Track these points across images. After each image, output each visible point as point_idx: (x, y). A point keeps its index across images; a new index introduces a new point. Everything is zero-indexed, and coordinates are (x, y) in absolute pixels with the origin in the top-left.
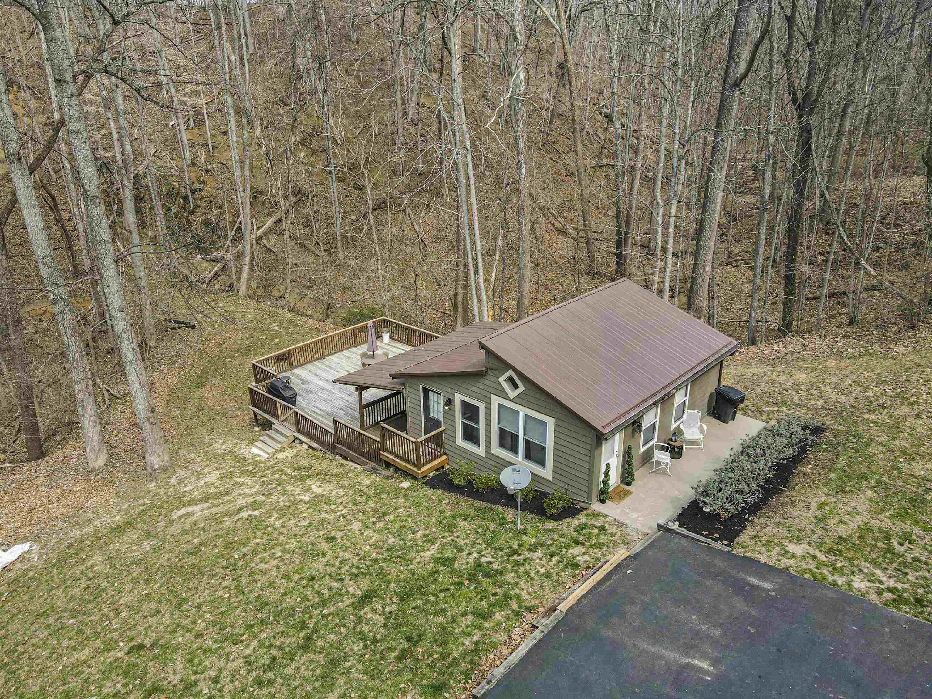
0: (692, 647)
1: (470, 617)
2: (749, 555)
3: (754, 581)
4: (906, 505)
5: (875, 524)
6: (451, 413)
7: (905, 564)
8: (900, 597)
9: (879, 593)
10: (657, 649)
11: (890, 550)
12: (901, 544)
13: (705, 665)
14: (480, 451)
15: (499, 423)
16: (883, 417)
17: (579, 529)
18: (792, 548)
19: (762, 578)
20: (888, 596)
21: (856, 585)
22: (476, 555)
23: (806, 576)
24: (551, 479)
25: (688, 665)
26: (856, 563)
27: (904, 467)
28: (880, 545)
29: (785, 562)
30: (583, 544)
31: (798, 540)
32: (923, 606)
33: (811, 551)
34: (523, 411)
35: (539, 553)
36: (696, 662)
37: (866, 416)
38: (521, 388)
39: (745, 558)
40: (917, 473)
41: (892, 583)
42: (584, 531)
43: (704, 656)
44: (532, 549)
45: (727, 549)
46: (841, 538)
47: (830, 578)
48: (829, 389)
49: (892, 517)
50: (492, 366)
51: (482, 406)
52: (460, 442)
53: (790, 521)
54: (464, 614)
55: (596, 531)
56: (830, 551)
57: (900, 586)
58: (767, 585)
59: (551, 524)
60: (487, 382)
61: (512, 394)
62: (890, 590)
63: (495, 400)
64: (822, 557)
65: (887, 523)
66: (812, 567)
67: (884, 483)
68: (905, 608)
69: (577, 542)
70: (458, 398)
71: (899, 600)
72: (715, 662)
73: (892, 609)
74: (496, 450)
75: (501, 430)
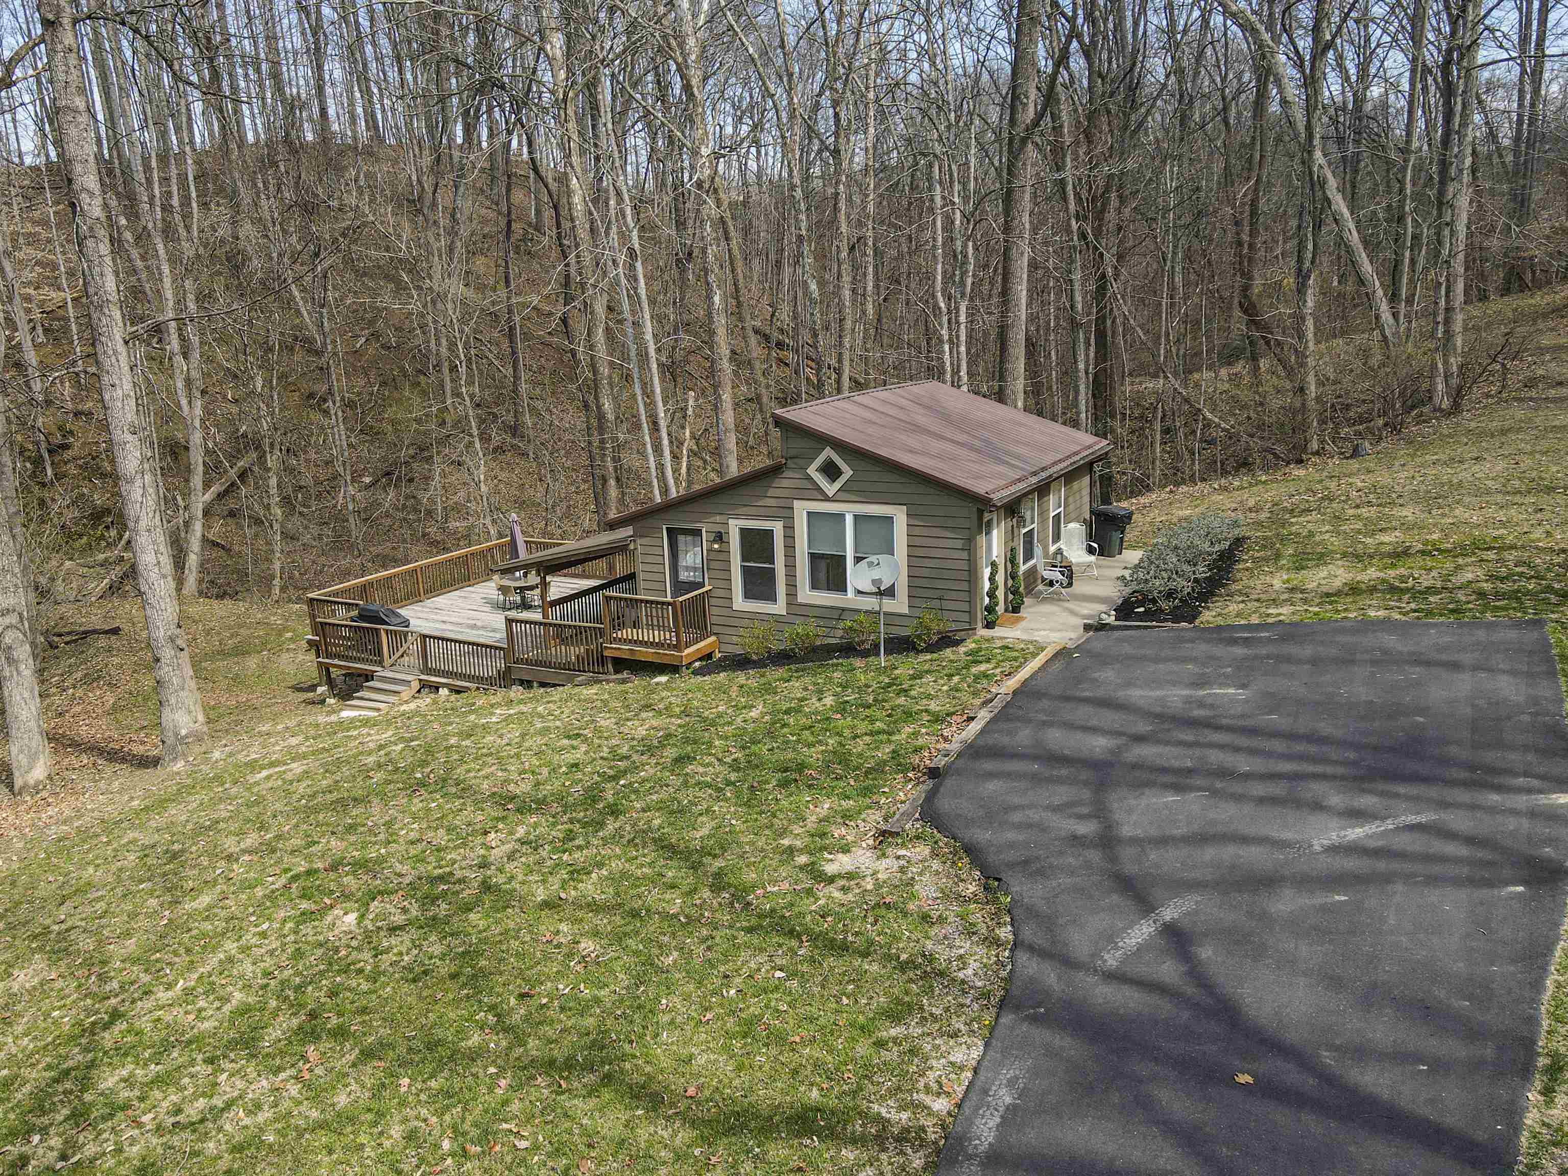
0: (1206, 683)
1: (865, 737)
5: (1363, 578)
6: (722, 557)
8: (1430, 612)
9: (1404, 615)
10: (1160, 693)
11: (1394, 588)
12: (1404, 583)
13: (1231, 691)
14: (778, 607)
15: (809, 548)
18: (1272, 611)
19: (1253, 632)
20: (1416, 614)
21: (1372, 614)
24: (906, 610)
25: (1210, 695)
26: (1360, 603)
28: (1380, 588)
29: (1273, 620)
30: (988, 662)
31: (1276, 605)
32: (1462, 613)
33: (1298, 608)
34: (849, 511)
35: (929, 679)
36: (1217, 691)
38: (847, 472)
39: (1221, 626)
40: (1386, 541)
41: (1413, 606)
42: (981, 653)
44: (916, 677)
45: (1191, 626)
46: (1327, 593)
50: (792, 452)
51: (778, 528)
52: (739, 602)
53: (1256, 597)
56: (1322, 604)
58: (1264, 635)
59: (927, 657)
60: (786, 482)
61: (831, 489)
62: (1417, 611)
63: (801, 509)
66: (1309, 616)
67: (1352, 554)
68: (1442, 617)
70: (734, 527)
71: (1431, 615)
73: (1427, 620)
74: (807, 595)
75: (814, 557)
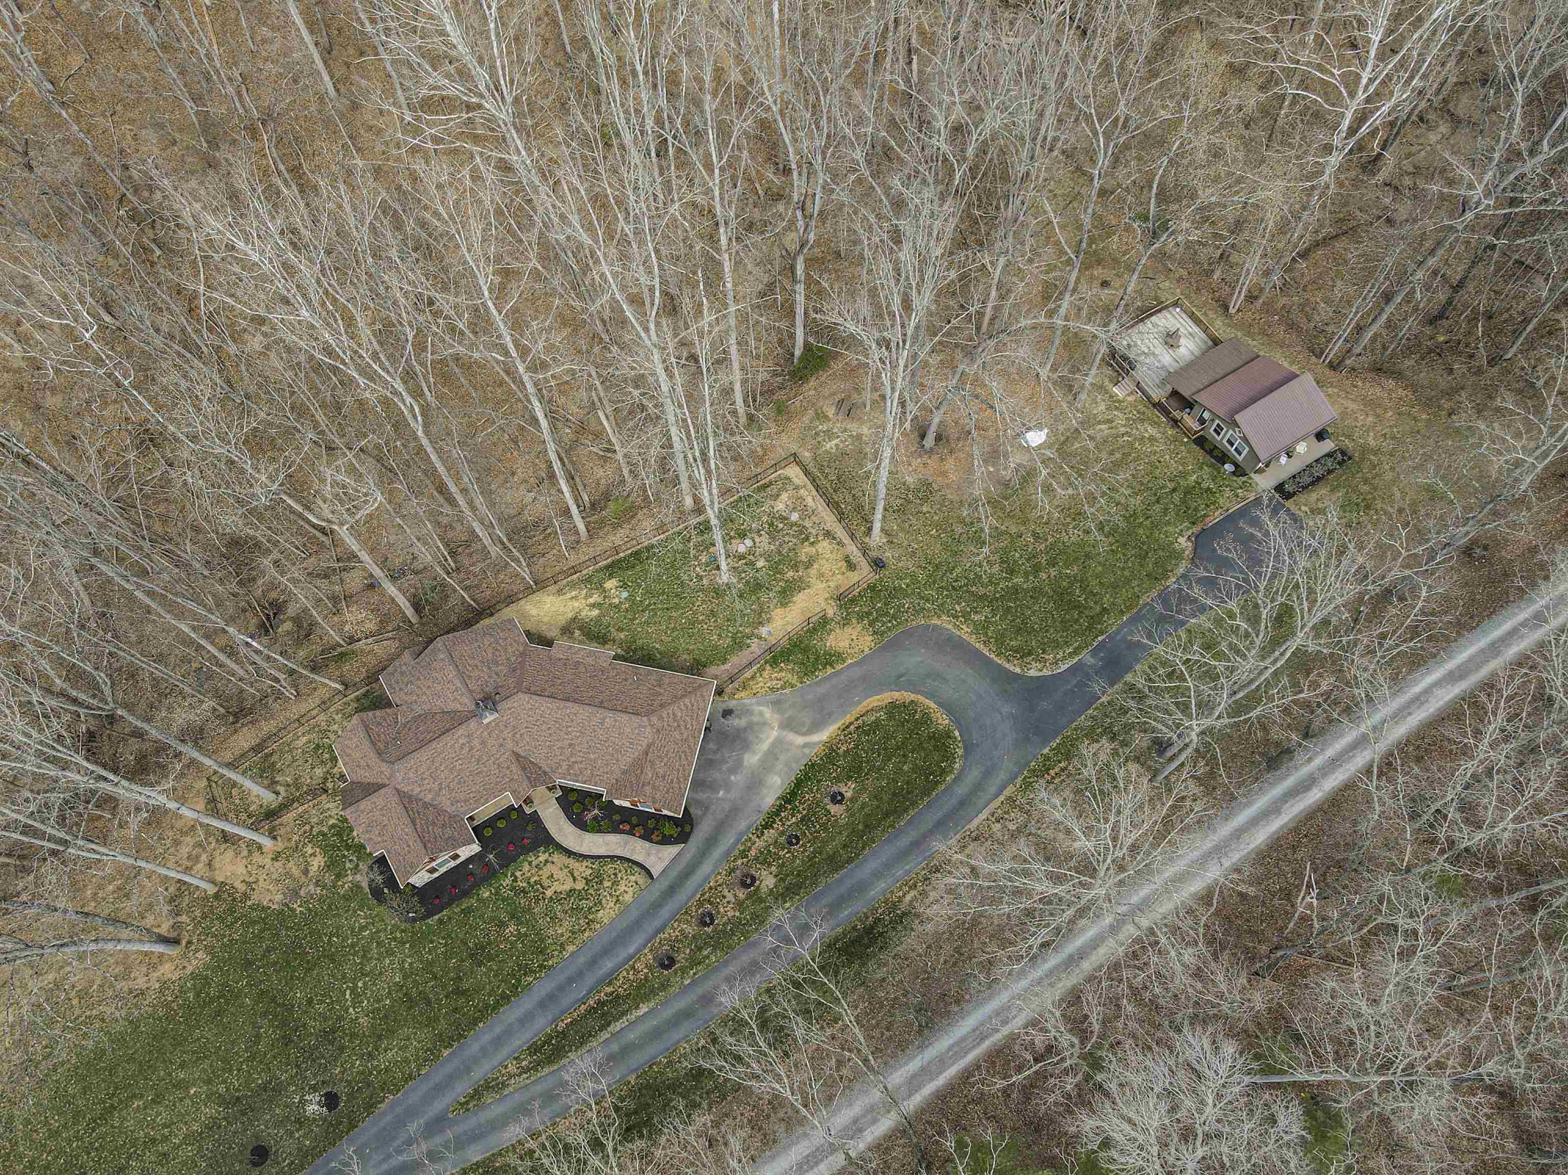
14: (1219, 438)
22: (1208, 483)
30: (1243, 488)
42: (1244, 484)
45: (1285, 503)
51: (1225, 430)
52: (1212, 431)
53: (1305, 500)
54: (1203, 504)
55: (1248, 485)
63: (1231, 432)
74: (1225, 441)
75: (1229, 439)
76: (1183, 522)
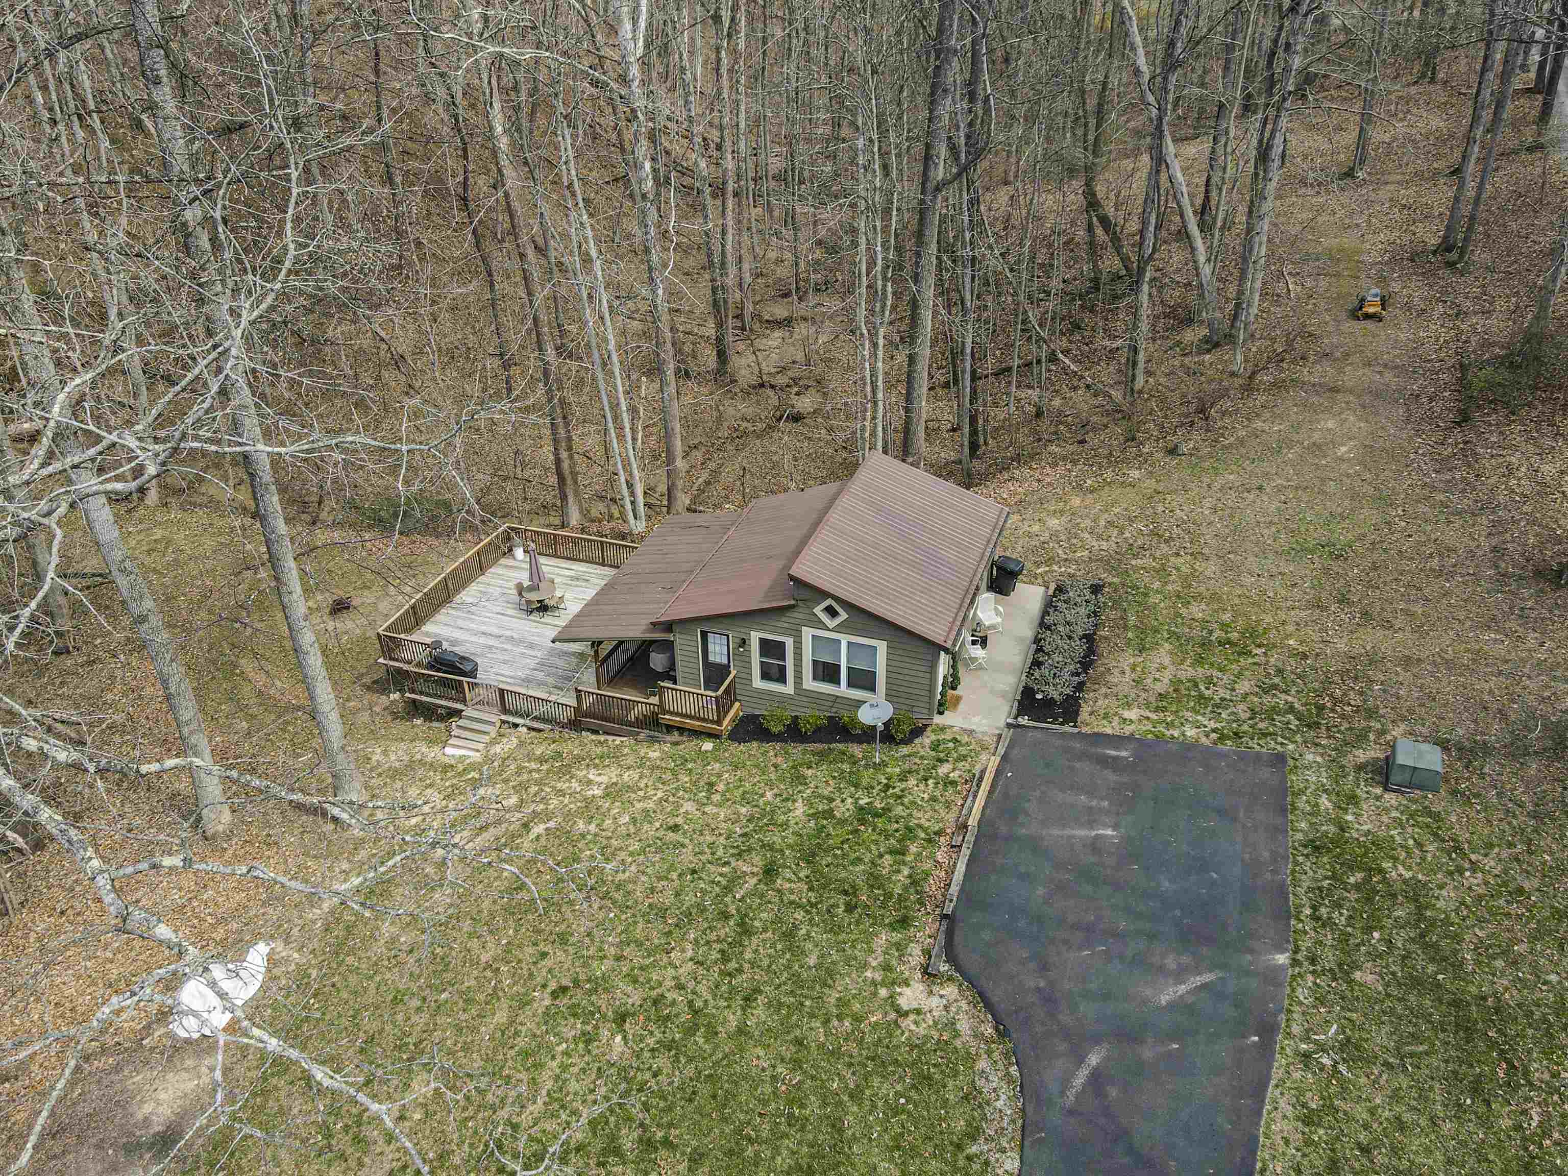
0: (1094, 821)
1: (887, 856)
2: (1096, 730)
3: (1113, 753)
4: (1199, 650)
5: (1182, 675)
6: (747, 653)
7: (1217, 706)
8: (1222, 734)
9: (1207, 736)
10: (1068, 832)
11: (1201, 696)
12: (1207, 689)
13: (1109, 832)
14: (789, 689)
15: (813, 657)
16: (1146, 561)
17: (935, 746)
18: (1127, 714)
19: (1117, 748)
20: (1214, 736)
21: (1188, 734)
22: (850, 800)
23: (1149, 736)
25: (1097, 837)
26: (1181, 714)
27: (1183, 611)
28: (1193, 693)
29: (1128, 729)
30: (947, 761)
31: (1129, 705)
32: (1241, 738)
33: (1143, 713)
34: (845, 640)
35: (912, 782)
36: (1101, 832)
37: (1134, 562)
38: (843, 616)
39: (1096, 734)
40: (1196, 617)
41: (1212, 724)
42: (941, 748)
43: (1105, 826)
44: (903, 778)
45: (1076, 730)
46: (1160, 694)
47: (1168, 733)
48: (1087, 535)
49: (1192, 665)
50: (803, 597)
51: (789, 642)
52: (758, 683)
53: (1115, 690)
54: (881, 856)
55: (951, 745)
56: (1157, 710)
57: (1218, 725)
58: (1124, 754)
59: (905, 750)
60: (797, 615)
61: (831, 623)
62: (1214, 731)
63: (807, 633)
64: (1153, 716)
65: (1191, 672)
66: (1150, 727)
67: (1174, 633)
68: (1229, 743)
69: (940, 761)
70: (755, 637)
71: (1222, 738)
72: (1115, 827)
73: (1220, 746)
74: (809, 683)
75: (815, 662)
76: (868, 938)
